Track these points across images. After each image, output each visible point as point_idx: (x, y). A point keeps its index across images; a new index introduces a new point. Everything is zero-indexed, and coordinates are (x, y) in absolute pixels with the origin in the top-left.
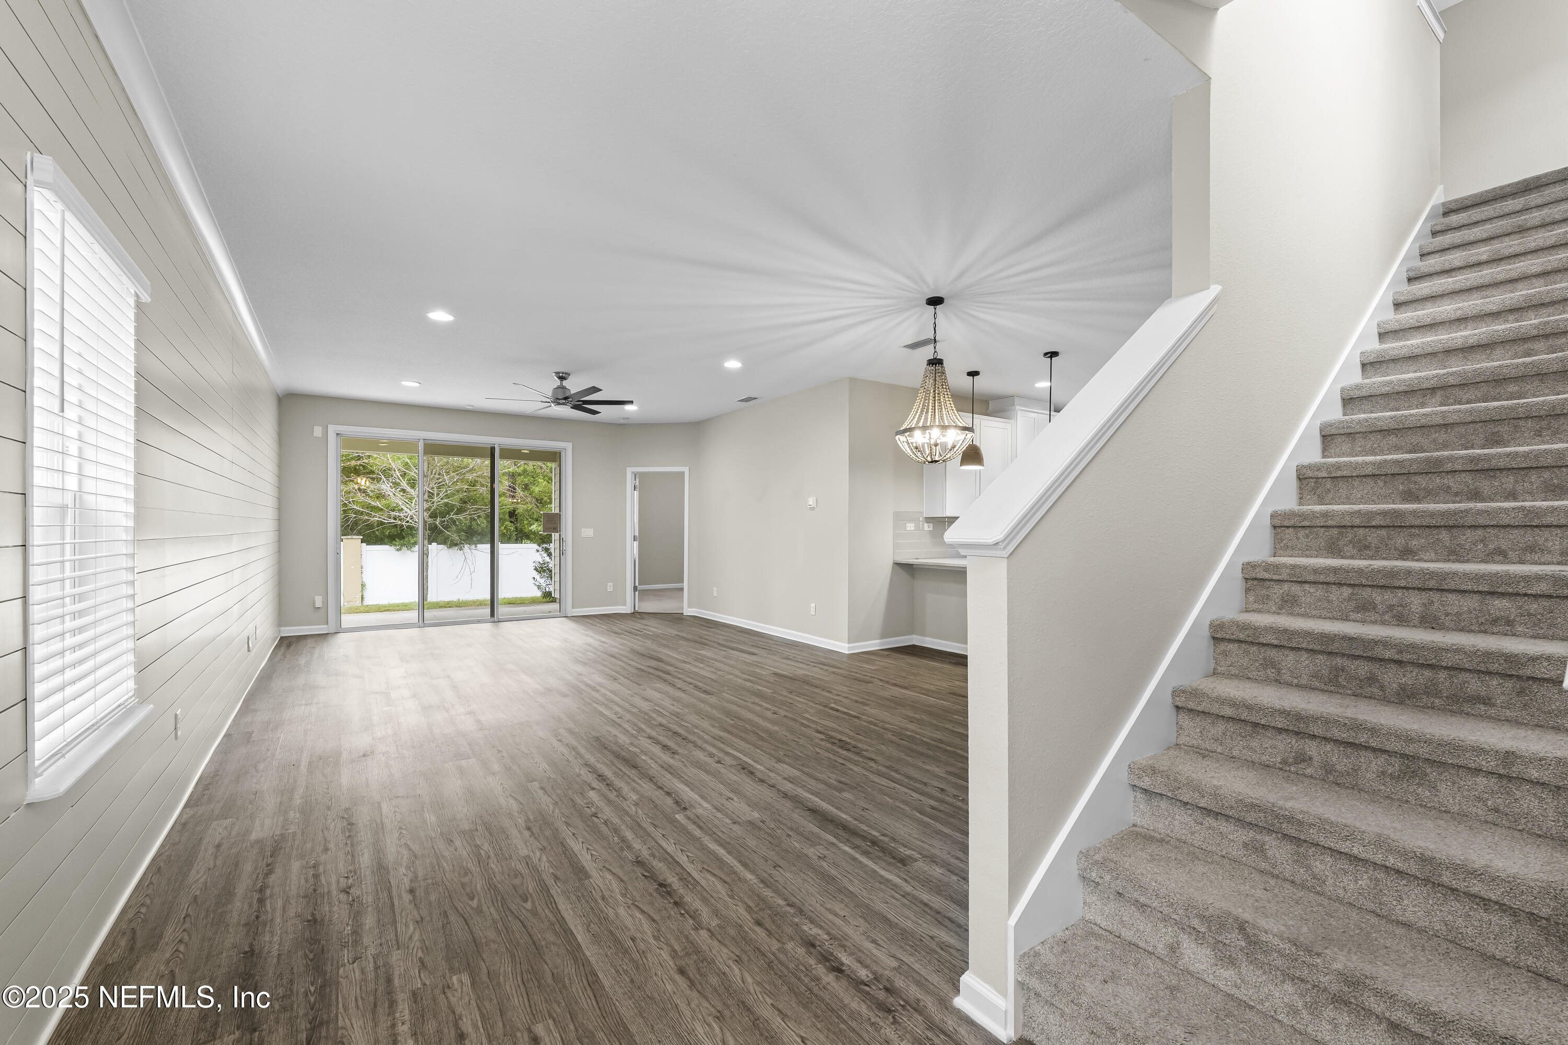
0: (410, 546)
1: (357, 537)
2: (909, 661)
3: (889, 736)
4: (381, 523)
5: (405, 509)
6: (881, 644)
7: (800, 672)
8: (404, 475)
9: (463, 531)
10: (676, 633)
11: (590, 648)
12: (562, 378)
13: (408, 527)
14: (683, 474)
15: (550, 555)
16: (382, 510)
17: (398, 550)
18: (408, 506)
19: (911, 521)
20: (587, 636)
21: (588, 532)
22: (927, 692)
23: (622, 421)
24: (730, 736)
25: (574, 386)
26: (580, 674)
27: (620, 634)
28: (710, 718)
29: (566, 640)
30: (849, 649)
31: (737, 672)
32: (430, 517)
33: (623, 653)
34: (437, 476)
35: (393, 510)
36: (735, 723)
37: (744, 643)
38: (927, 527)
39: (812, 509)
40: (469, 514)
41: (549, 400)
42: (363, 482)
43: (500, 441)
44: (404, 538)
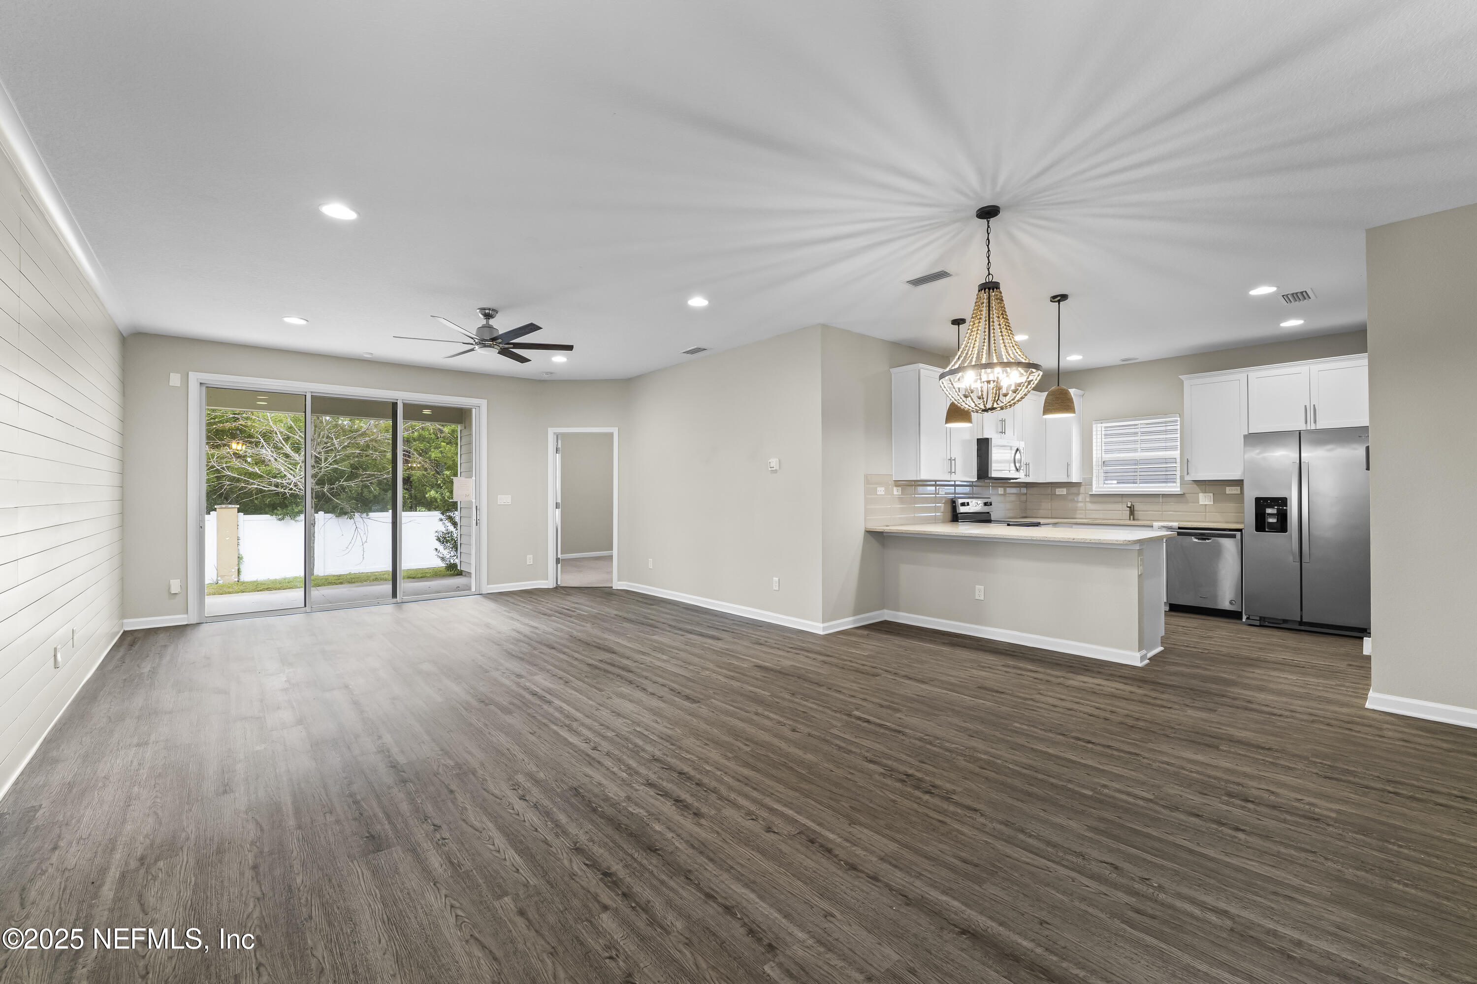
0: (294, 515)
1: (233, 506)
2: (896, 642)
3: (961, 762)
4: (261, 491)
5: (289, 476)
6: (855, 621)
7: (787, 663)
8: (287, 439)
9: (353, 498)
10: (616, 612)
11: (522, 638)
12: (488, 316)
13: (291, 495)
14: (612, 434)
15: (455, 524)
16: (261, 476)
17: (280, 520)
18: (292, 472)
19: (880, 484)
20: (512, 619)
21: (504, 499)
22: (952, 688)
23: (546, 377)
24: (758, 776)
25: (502, 324)
26: (519, 676)
27: (550, 616)
28: (717, 743)
29: (488, 626)
30: (824, 629)
31: (711, 666)
32: (317, 484)
33: (562, 641)
34: (325, 440)
35: (275, 477)
36: (752, 750)
37: (698, 624)
38: (896, 491)
39: (775, 472)
40: (362, 481)
41: (472, 341)
42: (237, 446)
43: (402, 396)
44: (286, 506)
